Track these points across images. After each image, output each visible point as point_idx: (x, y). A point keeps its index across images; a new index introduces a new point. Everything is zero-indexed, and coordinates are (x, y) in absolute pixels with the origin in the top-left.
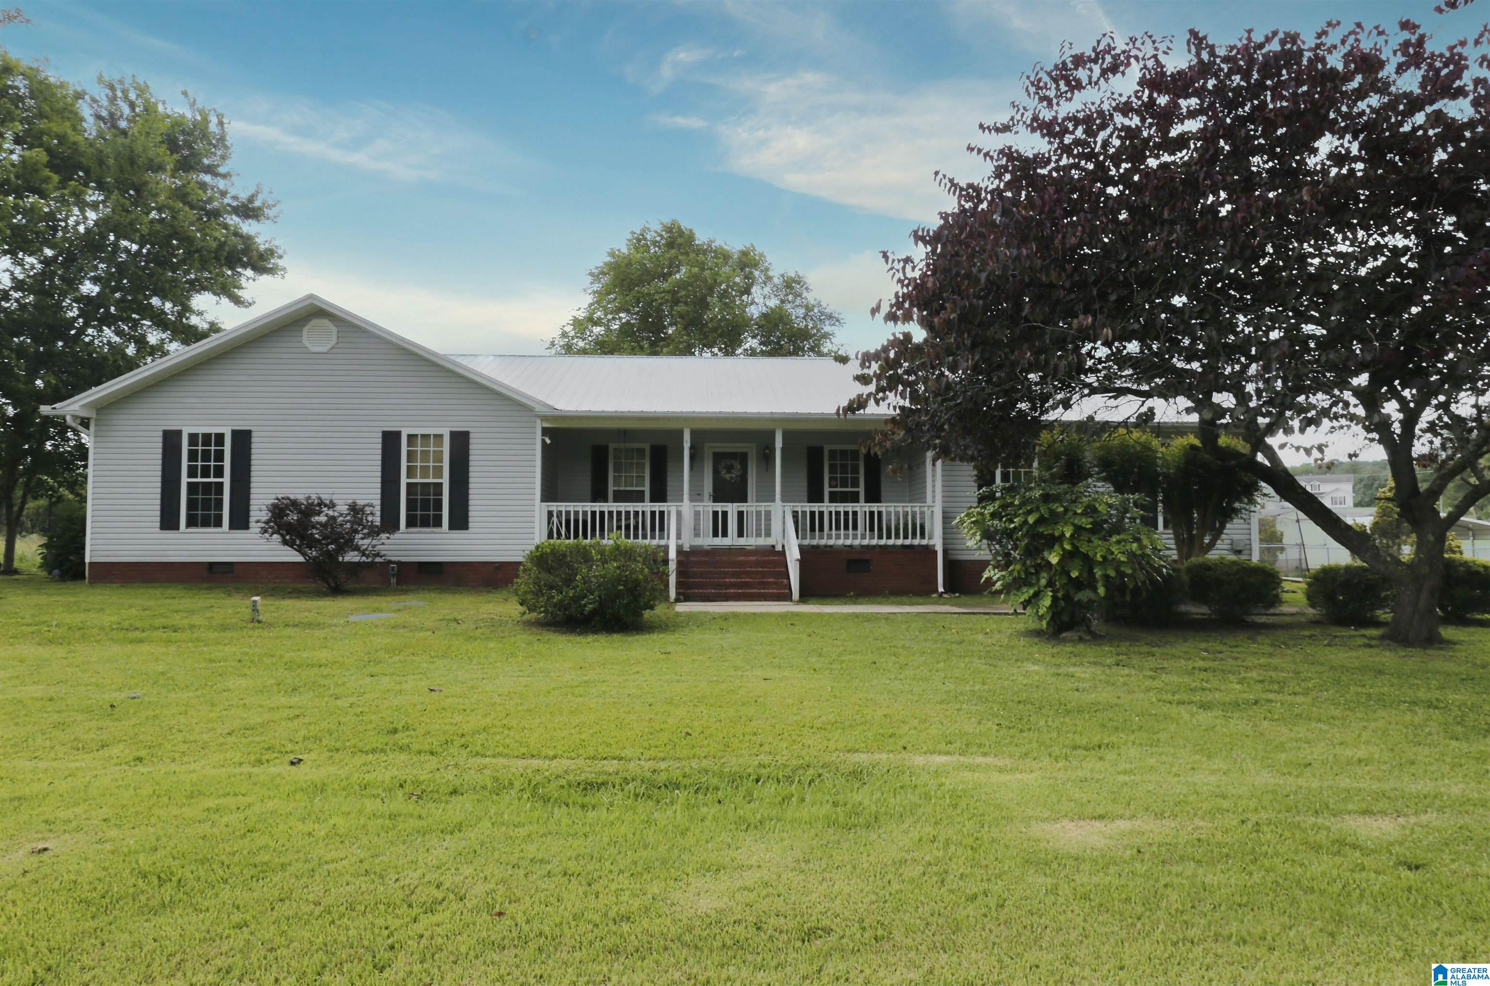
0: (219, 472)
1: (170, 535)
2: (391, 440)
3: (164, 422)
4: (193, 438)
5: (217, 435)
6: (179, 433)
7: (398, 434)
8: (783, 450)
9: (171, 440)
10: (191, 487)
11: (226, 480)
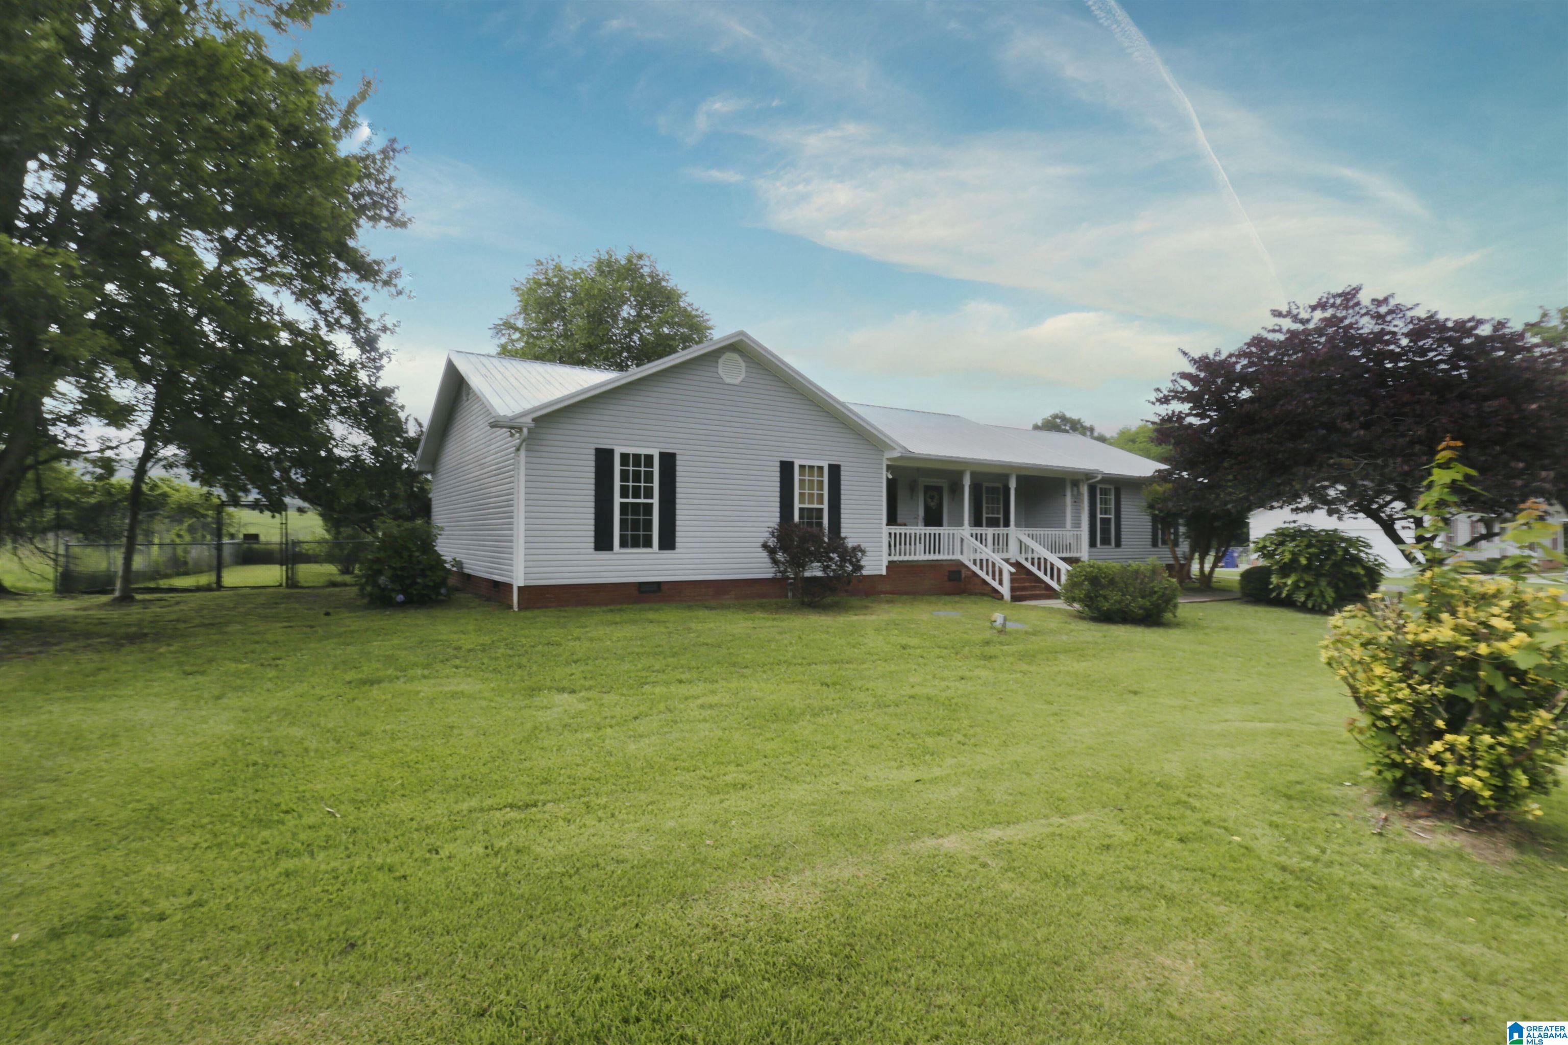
0: (649, 493)
1: (604, 555)
2: (786, 468)
3: (596, 440)
4: (625, 457)
5: (646, 456)
6: (611, 452)
7: (791, 464)
8: (1016, 489)
9: (603, 458)
10: (623, 506)
11: (655, 501)
